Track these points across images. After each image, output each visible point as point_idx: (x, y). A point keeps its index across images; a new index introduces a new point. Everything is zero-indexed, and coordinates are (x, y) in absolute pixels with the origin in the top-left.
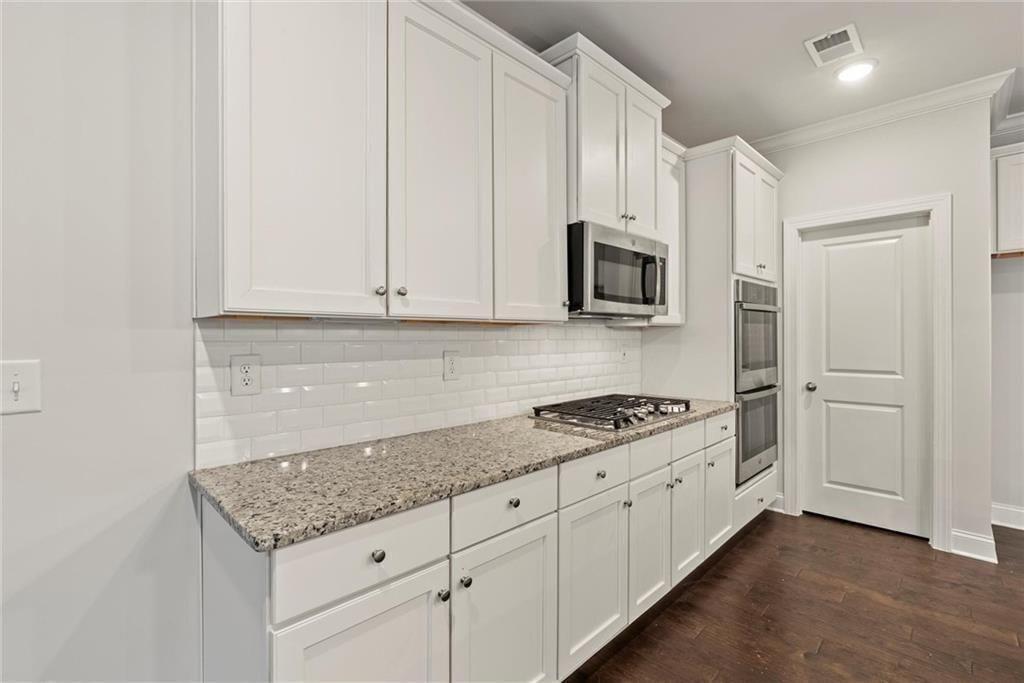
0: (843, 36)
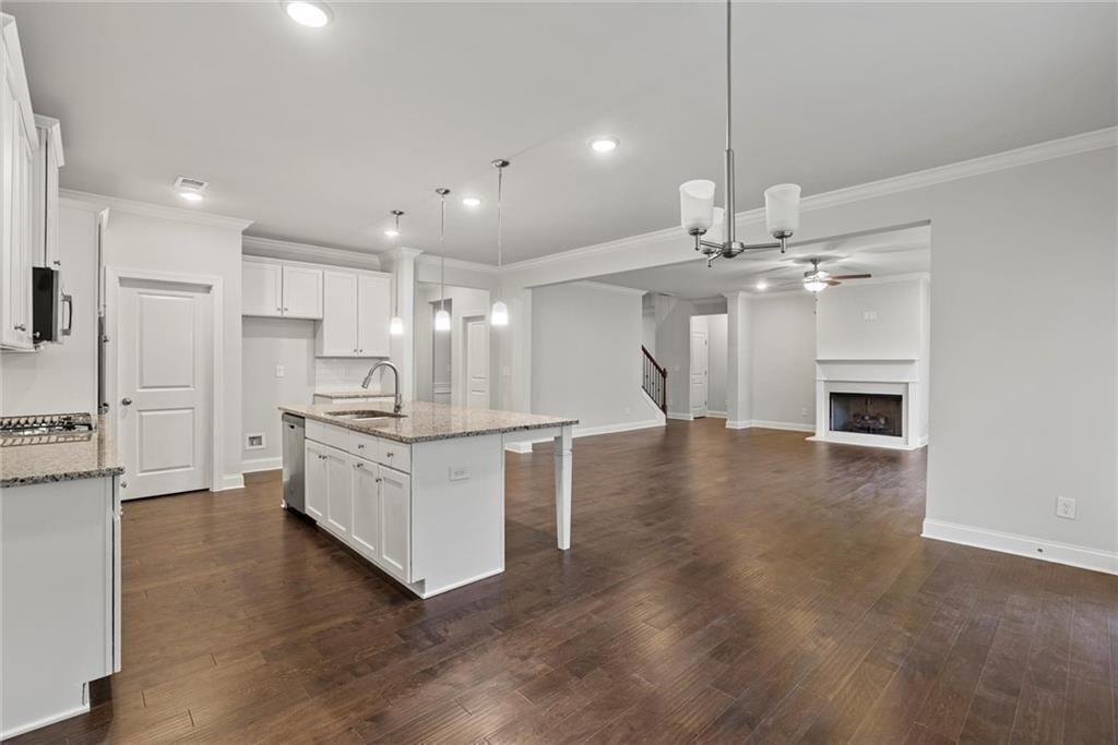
0: (201, 184)
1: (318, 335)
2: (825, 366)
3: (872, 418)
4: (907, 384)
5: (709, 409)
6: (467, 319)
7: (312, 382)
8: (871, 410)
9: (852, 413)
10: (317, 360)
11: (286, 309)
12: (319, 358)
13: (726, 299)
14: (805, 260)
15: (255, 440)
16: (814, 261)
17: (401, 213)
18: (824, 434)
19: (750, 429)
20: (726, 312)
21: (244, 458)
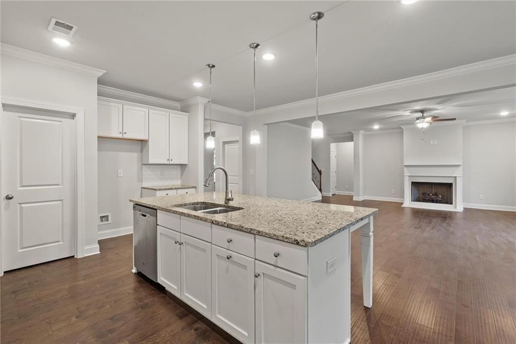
0: (70, 28)
1: (145, 150)
2: (408, 168)
3: (434, 195)
4: (456, 177)
5: (337, 190)
6: (225, 143)
7: (140, 180)
8: (434, 191)
9: (421, 192)
10: (144, 166)
11: (125, 133)
12: (144, 164)
13: (353, 134)
14: (417, 111)
15: (104, 218)
16: (422, 111)
17: (213, 66)
18: (408, 203)
19: (364, 200)
20: (353, 141)
21: (99, 230)
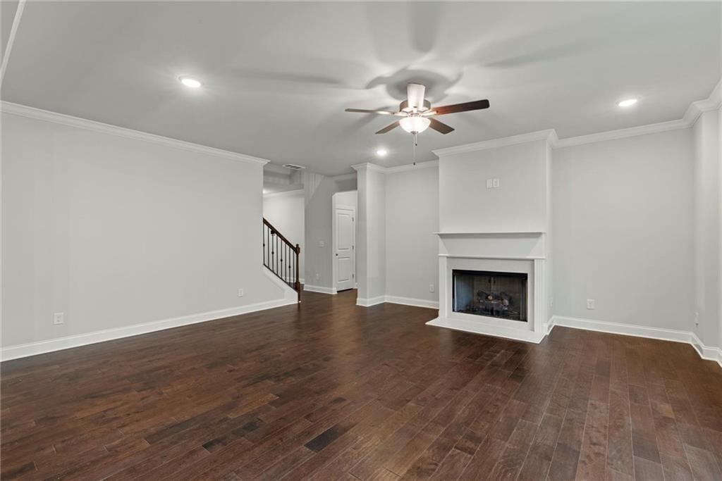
2: (446, 240)
3: (496, 298)
8: (495, 288)
18: (447, 316)
19: (383, 304)
20: (355, 188)
